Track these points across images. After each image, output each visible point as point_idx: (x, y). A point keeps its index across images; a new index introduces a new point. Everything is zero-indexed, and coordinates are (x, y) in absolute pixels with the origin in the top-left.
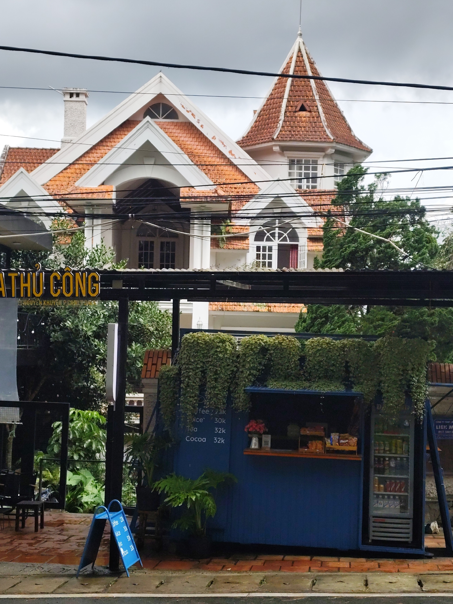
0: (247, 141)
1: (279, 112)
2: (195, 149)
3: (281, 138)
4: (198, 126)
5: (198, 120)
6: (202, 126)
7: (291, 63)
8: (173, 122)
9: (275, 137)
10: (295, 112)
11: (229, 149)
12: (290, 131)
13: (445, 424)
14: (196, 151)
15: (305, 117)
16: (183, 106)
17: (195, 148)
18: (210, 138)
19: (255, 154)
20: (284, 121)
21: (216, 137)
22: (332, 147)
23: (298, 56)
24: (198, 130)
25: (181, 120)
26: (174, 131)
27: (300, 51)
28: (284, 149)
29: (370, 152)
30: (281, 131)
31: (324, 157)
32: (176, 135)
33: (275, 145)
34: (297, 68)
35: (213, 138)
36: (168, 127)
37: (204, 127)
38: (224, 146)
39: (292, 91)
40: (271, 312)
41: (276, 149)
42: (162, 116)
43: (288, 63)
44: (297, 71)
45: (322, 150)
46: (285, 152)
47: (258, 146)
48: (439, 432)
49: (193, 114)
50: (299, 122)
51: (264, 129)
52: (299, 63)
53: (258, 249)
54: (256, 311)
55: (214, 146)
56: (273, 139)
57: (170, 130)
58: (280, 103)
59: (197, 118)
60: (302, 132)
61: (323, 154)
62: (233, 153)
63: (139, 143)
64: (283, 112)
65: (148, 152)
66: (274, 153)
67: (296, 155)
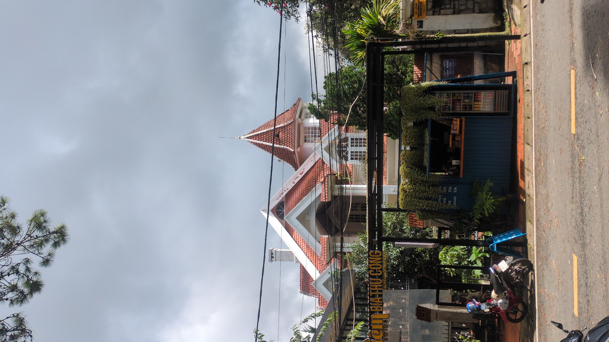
0: (295, 165)
1: (279, 148)
3: (293, 147)
4: (287, 191)
5: (284, 191)
6: (287, 189)
7: (254, 142)
8: (286, 204)
9: (293, 150)
10: (279, 140)
11: (299, 175)
12: (290, 143)
13: (446, 71)
14: (300, 192)
15: (282, 135)
16: (278, 199)
18: (293, 185)
20: (285, 145)
21: (293, 181)
22: (298, 120)
23: (251, 139)
24: (289, 191)
25: (284, 200)
26: (290, 203)
27: (248, 138)
28: (299, 146)
29: (299, 99)
30: (290, 147)
31: (302, 123)
32: (292, 202)
33: (297, 150)
34: (257, 139)
36: (288, 207)
38: (298, 177)
39: (269, 142)
40: (386, 151)
41: (299, 149)
42: (281, 209)
43: (254, 144)
44: (259, 139)
46: (301, 145)
47: (298, 160)
48: (450, 73)
49: (281, 194)
50: (285, 138)
51: (288, 156)
52: (254, 138)
53: (352, 159)
54: (386, 159)
55: (298, 182)
57: (290, 206)
58: (275, 148)
60: (290, 136)
62: (301, 173)
63: (297, 223)
64: (280, 146)
65: (302, 218)
66: (301, 150)
67: (302, 139)
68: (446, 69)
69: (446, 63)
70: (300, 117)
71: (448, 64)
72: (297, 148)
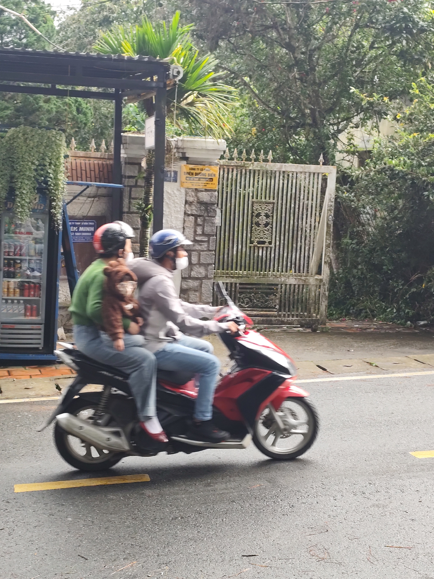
13: (75, 226)
68: (78, 226)
71: (88, 229)
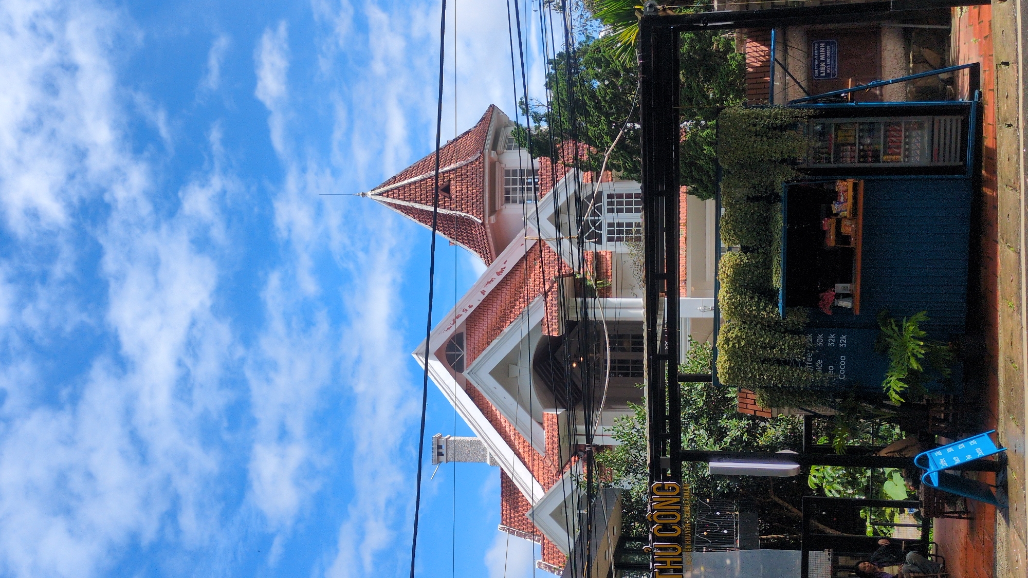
0: (485, 253)
1: (450, 216)
2: (497, 314)
3: (480, 214)
4: (470, 311)
5: (463, 311)
6: (470, 307)
7: (395, 204)
8: (467, 339)
9: (480, 221)
10: (450, 198)
11: (495, 276)
12: (473, 204)
13: (819, 66)
14: (499, 312)
15: (456, 188)
16: (449, 329)
17: (495, 314)
18: (483, 297)
19: (500, 246)
20: (462, 210)
21: (482, 290)
22: (490, 154)
23: (388, 196)
24: (474, 310)
25: (464, 330)
26: (476, 337)
27: (381, 194)
28: (493, 211)
29: (492, 107)
30: (473, 215)
31: (500, 163)
32: (481, 335)
33: (489, 221)
34: (400, 197)
35: (484, 295)
36: (472, 344)
37: (471, 304)
38: (492, 280)
39: (427, 203)
40: (686, 222)
41: (493, 219)
42: (460, 351)
43: (396, 208)
44: (405, 197)
45: (493, 165)
46: (497, 209)
47: (491, 241)
48: (829, 71)
49: (457, 318)
50: (462, 193)
51: (471, 234)
52: (395, 195)
53: (610, 239)
54: (686, 240)
55: (493, 291)
56: (483, 224)
57: (476, 342)
58: (440, 216)
59: (461, 313)
60: (473, 190)
61: (497, 163)
62: (499, 270)
63: (492, 382)
64: (451, 212)
65: (503, 373)
66: (497, 222)
67: (500, 195)
68: (820, 62)
69: (819, 46)
70: (494, 147)
71: (822, 50)
72: (490, 215)
